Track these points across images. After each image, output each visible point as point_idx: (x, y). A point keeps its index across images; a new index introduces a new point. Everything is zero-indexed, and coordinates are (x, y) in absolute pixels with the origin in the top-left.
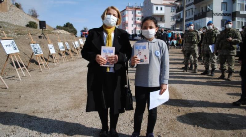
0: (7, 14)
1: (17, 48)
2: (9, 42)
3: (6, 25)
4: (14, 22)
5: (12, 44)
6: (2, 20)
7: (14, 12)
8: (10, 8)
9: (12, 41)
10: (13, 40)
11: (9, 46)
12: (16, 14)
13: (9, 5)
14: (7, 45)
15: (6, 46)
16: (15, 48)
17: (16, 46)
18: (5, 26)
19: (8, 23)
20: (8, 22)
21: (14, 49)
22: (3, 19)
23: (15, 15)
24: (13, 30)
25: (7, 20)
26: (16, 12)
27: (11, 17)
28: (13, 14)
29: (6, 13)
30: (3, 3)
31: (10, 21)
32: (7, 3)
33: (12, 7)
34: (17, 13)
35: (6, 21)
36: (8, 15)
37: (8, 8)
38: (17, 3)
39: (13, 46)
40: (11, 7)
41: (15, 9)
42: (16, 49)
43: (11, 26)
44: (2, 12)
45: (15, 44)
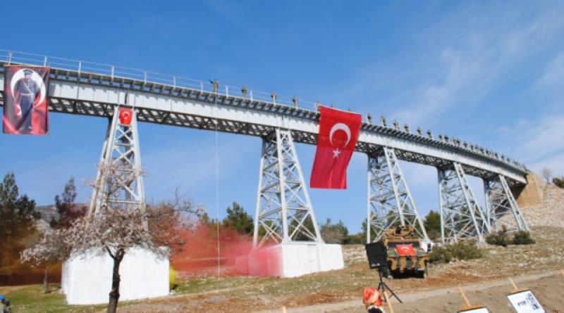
0: (541, 208)
1: (539, 305)
2: (523, 296)
3: (544, 234)
4: (561, 222)
5: (529, 298)
6: (534, 223)
7: (556, 199)
8: (545, 194)
9: (529, 294)
10: (529, 292)
11: (524, 303)
12: (560, 203)
13: (541, 187)
14: (519, 302)
15: (519, 304)
16: (535, 305)
17: (536, 301)
18: (543, 237)
19: (549, 228)
20: (549, 225)
21: (534, 309)
22: (537, 221)
23: (560, 206)
24: (560, 244)
25: (545, 222)
26: (560, 198)
27: (552, 212)
28: (555, 204)
29: (538, 206)
30: (527, 187)
31: (551, 222)
32: (535, 184)
33: (548, 190)
34: (561, 201)
35: (543, 223)
36: (545, 209)
37: (541, 194)
38: (556, 179)
39: (530, 302)
40: (545, 190)
41: (556, 193)
42: (537, 307)
43: (556, 235)
44: (531, 206)
45: (534, 298)
